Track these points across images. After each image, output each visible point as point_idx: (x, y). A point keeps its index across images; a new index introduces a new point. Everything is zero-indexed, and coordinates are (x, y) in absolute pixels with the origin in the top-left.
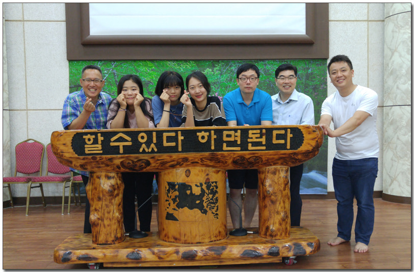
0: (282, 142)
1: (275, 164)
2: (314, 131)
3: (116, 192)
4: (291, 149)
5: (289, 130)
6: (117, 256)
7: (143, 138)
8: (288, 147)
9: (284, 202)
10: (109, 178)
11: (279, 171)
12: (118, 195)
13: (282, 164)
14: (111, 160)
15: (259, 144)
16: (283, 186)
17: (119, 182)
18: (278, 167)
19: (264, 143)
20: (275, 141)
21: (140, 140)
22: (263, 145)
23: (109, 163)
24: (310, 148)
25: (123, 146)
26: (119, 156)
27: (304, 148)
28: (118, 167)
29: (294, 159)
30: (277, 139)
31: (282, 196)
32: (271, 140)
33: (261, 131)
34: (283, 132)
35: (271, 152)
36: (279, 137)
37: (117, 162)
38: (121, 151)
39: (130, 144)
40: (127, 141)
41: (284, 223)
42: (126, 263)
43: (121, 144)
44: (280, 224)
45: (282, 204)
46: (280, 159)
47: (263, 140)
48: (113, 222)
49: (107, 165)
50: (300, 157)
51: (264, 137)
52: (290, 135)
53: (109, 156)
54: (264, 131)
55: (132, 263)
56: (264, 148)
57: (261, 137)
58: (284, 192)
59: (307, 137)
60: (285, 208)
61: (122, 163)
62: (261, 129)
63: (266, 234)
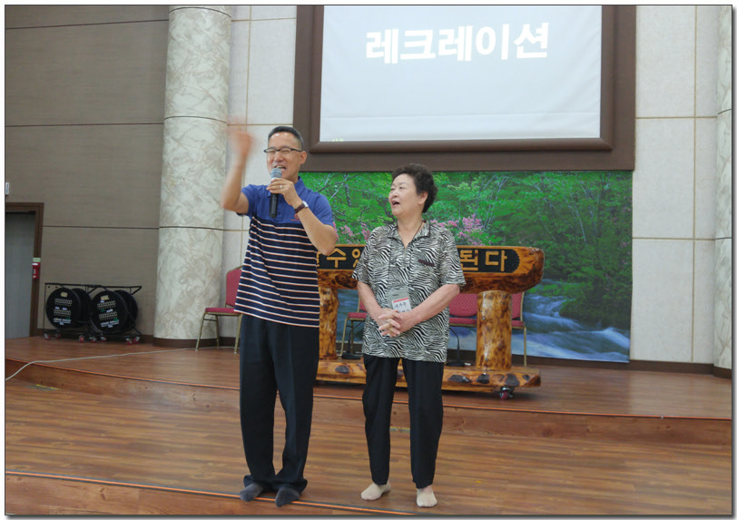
0: (496, 263)
1: (491, 288)
2: (531, 254)
3: (330, 307)
4: (505, 271)
5: (503, 252)
6: (326, 368)
7: (356, 253)
8: (502, 269)
9: (501, 331)
10: (325, 293)
11: (496, 296)
12: (332, 311)
13: (499, 289)
14: (327, 274)
15: (471, 265)
16: (500, 312)
17: (334, 298)
18: (496, 292)
19: (476, 264)
20: (488, 263)
21: (354, 255)
22: (476, 266)
23: (325, 277)
24: (527, 272)
25: (339, 261)
26: (334, 270)
27: (519, 271)
28: (333, 282)
29: (510, 282)
30: (490, 260)
31: (499, 323)
32: (484, 260)
33: (473, 252)
34: (497, 253)
35: (484, 274)
36: (492, 258)
37: (333, 276)
38: (336, 266)
39: (344, 259)
40: (342, 256)
41: (500, 354)
42: (335, 377)
43: (336, 259)
44: (496, 354)
45: (498, 332)
46: (495, 282)
47: (476, 261)
48: (326, 336)
49: (323, 280)
50: (516, 281)
51: (476, 258)
52: (504, 257)
53: (325, 270)
54: (476, 252)
55: (341, 377)
56: (476, 269)
57: (473, 258)
58: (501, 320)
59: (523, 260)
60: (502, 337)
61: (337, 277)
62: (473, 250)
63: (481, 365)
